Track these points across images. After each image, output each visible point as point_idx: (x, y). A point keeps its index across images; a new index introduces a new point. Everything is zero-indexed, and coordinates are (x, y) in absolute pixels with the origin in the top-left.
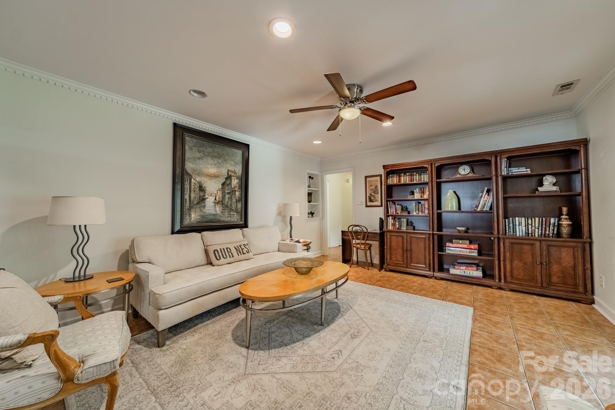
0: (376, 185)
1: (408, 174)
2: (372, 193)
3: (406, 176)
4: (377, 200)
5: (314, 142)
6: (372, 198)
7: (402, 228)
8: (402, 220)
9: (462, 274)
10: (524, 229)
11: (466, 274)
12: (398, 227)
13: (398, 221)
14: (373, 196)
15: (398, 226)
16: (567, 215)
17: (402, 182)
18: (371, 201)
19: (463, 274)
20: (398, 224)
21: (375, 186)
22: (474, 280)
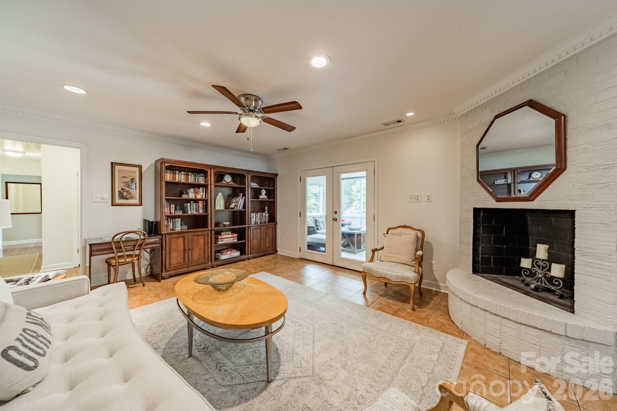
0: (132, 178)
1: (183, 173)
2: (125, 188)
3: (181, 174)
4: (134, 197)
5: (66, 87)
6: (125, 194)
7: (177, 229)
8: (176, 220)
9: (229, 257)
10: (255, 219)
11: (232, 256)
12: (171, 228)
13: (171, 221)
14: (127, 192)
15: (171, 226)
16: (267, 211)
17: (177, 180)
18: (122, 197)
19: (231, 257)
20: (171, 224)
21: (130, 178)
22: (237, 258)
